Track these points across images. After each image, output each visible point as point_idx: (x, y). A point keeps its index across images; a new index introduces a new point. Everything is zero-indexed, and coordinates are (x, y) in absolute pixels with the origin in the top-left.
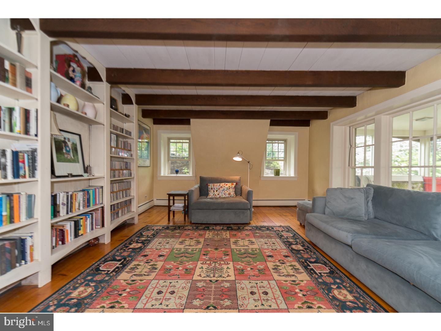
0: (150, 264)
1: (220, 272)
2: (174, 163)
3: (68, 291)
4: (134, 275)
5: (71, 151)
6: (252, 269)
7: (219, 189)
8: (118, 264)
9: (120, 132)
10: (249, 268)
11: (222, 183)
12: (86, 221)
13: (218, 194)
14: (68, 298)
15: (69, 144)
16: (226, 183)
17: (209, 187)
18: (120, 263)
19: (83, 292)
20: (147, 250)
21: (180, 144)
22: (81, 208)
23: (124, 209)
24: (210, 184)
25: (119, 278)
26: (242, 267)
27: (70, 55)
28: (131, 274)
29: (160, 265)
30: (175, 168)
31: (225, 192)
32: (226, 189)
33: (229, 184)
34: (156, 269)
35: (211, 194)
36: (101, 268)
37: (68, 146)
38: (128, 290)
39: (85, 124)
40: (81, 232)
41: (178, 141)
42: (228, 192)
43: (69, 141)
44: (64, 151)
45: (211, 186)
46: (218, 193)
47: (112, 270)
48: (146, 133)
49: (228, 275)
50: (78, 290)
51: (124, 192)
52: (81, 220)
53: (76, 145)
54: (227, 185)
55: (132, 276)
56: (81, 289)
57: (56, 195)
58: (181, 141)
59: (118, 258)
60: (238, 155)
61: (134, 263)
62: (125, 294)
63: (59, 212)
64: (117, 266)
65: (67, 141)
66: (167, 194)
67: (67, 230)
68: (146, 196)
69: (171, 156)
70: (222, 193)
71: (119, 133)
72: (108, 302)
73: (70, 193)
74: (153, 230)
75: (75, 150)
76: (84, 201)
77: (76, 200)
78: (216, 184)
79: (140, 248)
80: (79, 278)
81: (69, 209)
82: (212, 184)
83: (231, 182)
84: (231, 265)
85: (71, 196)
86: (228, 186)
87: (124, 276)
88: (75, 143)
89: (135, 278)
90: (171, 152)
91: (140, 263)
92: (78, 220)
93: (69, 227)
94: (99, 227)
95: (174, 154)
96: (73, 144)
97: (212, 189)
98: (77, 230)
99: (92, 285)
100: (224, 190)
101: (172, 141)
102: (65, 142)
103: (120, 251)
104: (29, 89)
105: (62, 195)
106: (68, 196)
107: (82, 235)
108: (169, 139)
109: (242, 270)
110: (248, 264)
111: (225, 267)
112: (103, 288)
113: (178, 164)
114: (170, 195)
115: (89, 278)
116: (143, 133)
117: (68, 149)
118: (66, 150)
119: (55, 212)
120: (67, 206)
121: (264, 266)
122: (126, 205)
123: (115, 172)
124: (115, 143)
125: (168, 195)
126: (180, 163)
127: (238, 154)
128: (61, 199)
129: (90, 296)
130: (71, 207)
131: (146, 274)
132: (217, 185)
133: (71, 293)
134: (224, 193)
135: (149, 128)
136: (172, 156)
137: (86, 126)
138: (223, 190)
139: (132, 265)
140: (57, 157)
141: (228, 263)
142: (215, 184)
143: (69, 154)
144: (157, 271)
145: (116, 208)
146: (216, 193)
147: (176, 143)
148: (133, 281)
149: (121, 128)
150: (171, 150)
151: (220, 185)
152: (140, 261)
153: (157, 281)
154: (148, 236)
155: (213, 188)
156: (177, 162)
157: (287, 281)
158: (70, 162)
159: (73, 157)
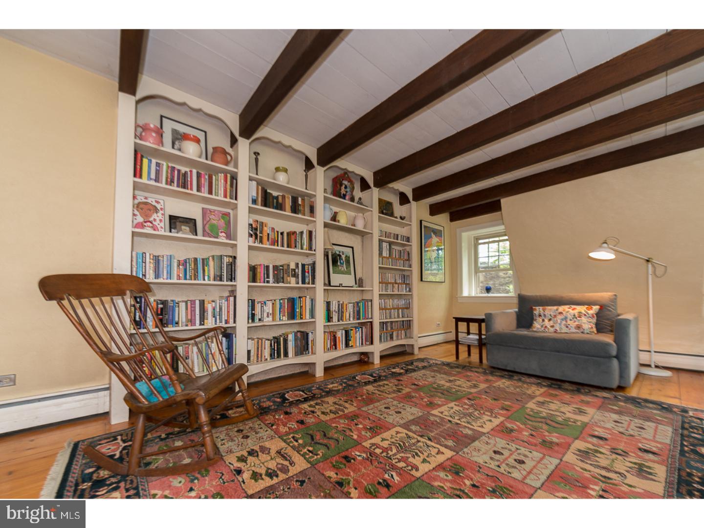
0: (397, 387)
1: (473, 419)
2: (494, 278)
3: (327, 383)
4: (378, 390)
5: (344, 263)
7: (555, 316)
8: (371, 379)
9: (394, 239)
11: (563, 307)
12: (356, 334)
13: (552, 326)
14: (326, 386)
15: (343, 257)
16: (573, 307)
17: (535, 312)
18: (373, 378)
19: (335, 387)
20: (405, 377)
21: (495, 245)
22: (351, 319)
23: (400, 331)
24: (537, 308)
25: (364, 388)
27: (341, 174)
28: (375, 389)
29: (406, 390)
30: (497, 285)
31: (569, 322)
32: (570, 317)
33: (582, 309)
34: (400, 392)
35: (537, 325)
36: (357, 378)
37: (342, 259)
38: (364, 397)
39: (358, 236)
40: (351, 343)
41: (491, 240)
42: (577, 323)
43: (343, 254)
44: (339, 264)
45: (538, 310)
46: (552, 324)
47: (363, 381)
48: (436, 236)
49: (482, 426)
50: (334, 385)
51: (400, 310)
52: (352, 331)
53: (349, 257)
54: (574, 309)
55: (375, 390)
56: (336, 385)
57: (330, 302)
58: (497, 239)
59: (374, 375)
60: (605, 248)
61: (385, 382)
62: (360, 398)
63: (332, 318)
64: (370, 380)
65: (341, 254)
66: (454, 318)
67: (339, 337)
68: (439, 324)
69: (479, 265)
70: (560, 324)
71: (392, 240)
72: (345, 398)
73: (341, 302)
74: (429, 362)
75: (348, 262)
76: (354, 312)
77: (346, 310)
78: (549, 307)
79: (400, 374)
80: (339, 378)
81: (340, 318)
82: (541, 308)
83: (589, 304)
85: (342, 305)
86: (576, 312)
87: (370, 388)
88: (348, 255)
89: (376, 392)
90: (481, 260)
91: (390, 384)
92: (348, 330)
93: (340, 335)
94: (368, 343)
95: (484, 263)
96: (346, 256)
97: (540, 316)
98: (348, 341)
99: (344, 385)
100: (566, 319)
101: (480, 241)
102: (340, 256)
103: (380, 371)
104: (312, 214)
105: (334, 303)
106: (339, 305)
107: (352, 346)
108: (477, 239)
109: (512, 430)
112: (349, 389)
113: (502, 280)
114: (458, 320)
115: (345, 381)
116: (431, 237)
117: (342, 262)
118: (340, 263)
119: (329, 318)
120: (339, 314)
121: (563, 441)
122: (404, 327)
123: (387, 286)
124: (388, 252)
125: (454, 320)
126: (504, 278)
127: (605, 245)
128: (334, 307)
129: (338, 391)
130: (342, 316)
131: (387, 392)
132: (551, 310)
133: (328, 385)
134: (565, 325)
135: (441, 229)
136: (483, 266)
137: (359, 238)
138: (562, 320)
139: (381, 383)
140: (333, 270)
141: (496, 416)
142: (547, 307)
143: (343, 267)
144: (400, 394)
145: (389, 329)
146: (546, 322)
147: (488, 243)
148: (373, 393)
149: (394, 234)
150: (480, 255)
151: (557, 310)
152: (391, 383)
153: (393, 400)
154: (417, 367)
155: (542, 314)
156: (499, 277)
157: (589, 471)
158: (344, 274)
159: (346, 268)
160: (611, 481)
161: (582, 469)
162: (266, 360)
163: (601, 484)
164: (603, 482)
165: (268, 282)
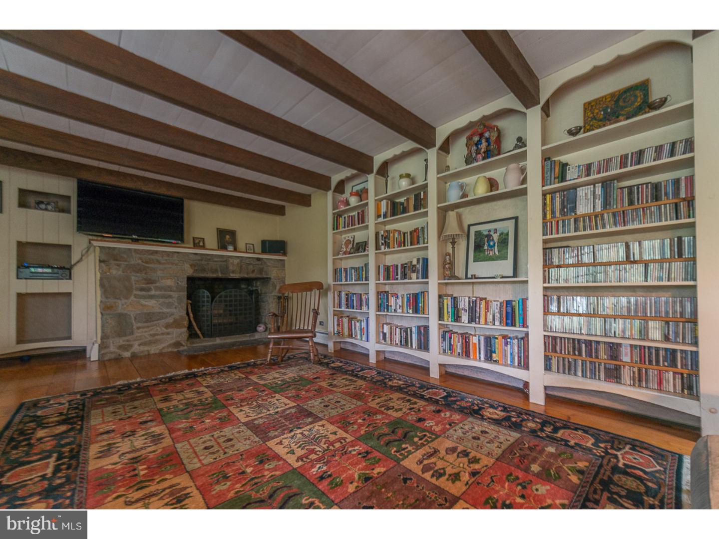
1: (299, 442)
5: (496, 245)
6: (243, 472)
10: (251, 473)
15: (496, 237)
22: (497, 323)
26: (266, 466)
37: (493, 240)
43: (496, 232)
44: (486, 247)
49: (282, 444)
53: (507, 235)
63: (461, 317)
65: (492, 233)
75: (504, 242)
76: (500, 312)
81: (473, 319)
84: (292, 460)
88: (506, 232)
93: (476, 340)
102: (489, 236)
106: (469, 302)
109: (262, 462)
110: (256, 481)
111: (300, 452)
117: (492, 244)
118: (489, 245)
119: (456, 317)
120: (470, 313)
121: (214, 493)
140: (475, 257)
141: (302, 460)
143: (492, 250)
157: (158, 483)
158: (493, 260)
159: (499, 251)
160: (136, 488)
161: (166, 479)
162: (397, 344)
163: (142, 479)
164: (141, 482)
165: (397, 279)
